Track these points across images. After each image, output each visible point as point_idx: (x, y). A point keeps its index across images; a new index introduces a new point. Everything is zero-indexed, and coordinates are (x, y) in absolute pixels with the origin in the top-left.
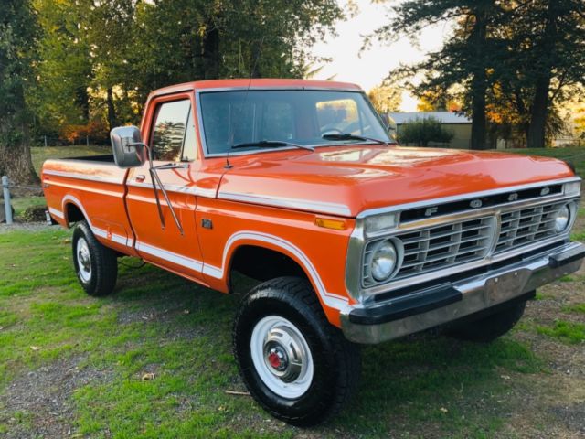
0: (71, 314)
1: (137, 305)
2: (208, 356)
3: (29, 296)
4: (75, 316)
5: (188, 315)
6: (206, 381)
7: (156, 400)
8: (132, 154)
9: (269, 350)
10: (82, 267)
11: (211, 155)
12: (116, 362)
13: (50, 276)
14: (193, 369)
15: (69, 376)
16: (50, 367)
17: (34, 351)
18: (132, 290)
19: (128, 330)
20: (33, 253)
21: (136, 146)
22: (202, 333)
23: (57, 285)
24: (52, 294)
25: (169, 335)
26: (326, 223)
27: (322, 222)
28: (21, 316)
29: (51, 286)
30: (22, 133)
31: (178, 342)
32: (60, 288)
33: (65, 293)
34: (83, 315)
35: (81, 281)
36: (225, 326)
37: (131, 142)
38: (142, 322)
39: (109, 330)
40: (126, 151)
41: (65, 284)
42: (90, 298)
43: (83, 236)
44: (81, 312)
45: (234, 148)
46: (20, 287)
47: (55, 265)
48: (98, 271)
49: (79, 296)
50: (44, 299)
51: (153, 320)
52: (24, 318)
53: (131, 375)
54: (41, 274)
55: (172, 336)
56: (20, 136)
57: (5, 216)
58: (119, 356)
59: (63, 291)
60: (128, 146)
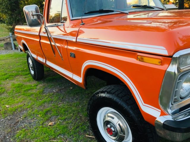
0: (25, 89)
1: (52, 84)
2: (79, 113)
3: (12, 80)
4: (27, 90)
5: (72, 89)
6: (77, 128)
7: (52, 139)
8: (35, 19)
9: (107, 125)
10: (31, 69)
11: (74, 18)
12: (38, 115)
13: (22, 71)
14: (71, 120)
15: (18, 122)
16: (11, 117)
17: (6, 108)
18: (51, 78)
19: (46, 97)
20: (18, 61)
21: (37, 15)
22: (77, 99)
23: (24, 75)
24: (21, 79)
25: (63, 100)
26: (145, 59)
27: (142, 59)
28: (7, 90)
29: (21, 75)
30: (20, 18)
31: (67, 104)
32: (24, 76)
33: (26, 79)
34: (30, 89)
35: (31, 74)
36: (87, 96)
37: (34, 13)
38: (52, 93)
39: (39, 97)
40: (32, 18)
41: (26, 75)
42: (34, 81)
43: (30, 57)
44: (29, 88)
45: (86, 14)
46: (10, 76)
47: (25, 66)
48: (36, 71)
49: (30, 80)
50: (17, 82)
51: (57, 92)
52: (8, 90)
53: (44, 123)
54: (19, 70)
55: (64, 101)
56: (19, 19)
57: (12, 47)
58: (40, 112)
59: (25, 78)
60: (33, 15)
